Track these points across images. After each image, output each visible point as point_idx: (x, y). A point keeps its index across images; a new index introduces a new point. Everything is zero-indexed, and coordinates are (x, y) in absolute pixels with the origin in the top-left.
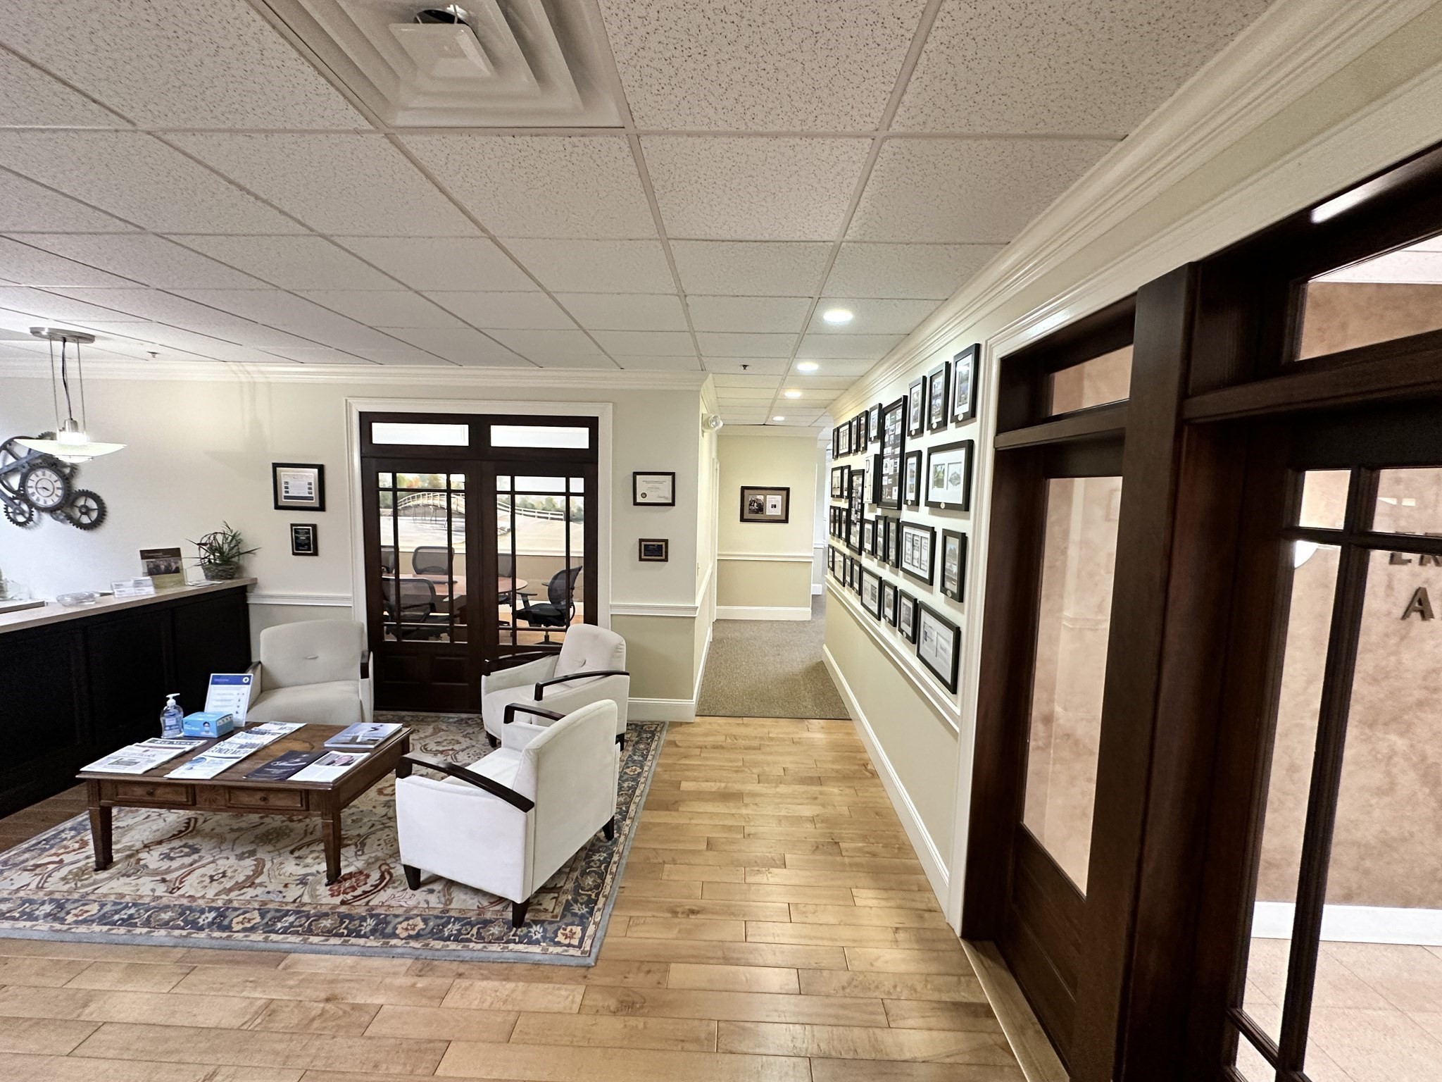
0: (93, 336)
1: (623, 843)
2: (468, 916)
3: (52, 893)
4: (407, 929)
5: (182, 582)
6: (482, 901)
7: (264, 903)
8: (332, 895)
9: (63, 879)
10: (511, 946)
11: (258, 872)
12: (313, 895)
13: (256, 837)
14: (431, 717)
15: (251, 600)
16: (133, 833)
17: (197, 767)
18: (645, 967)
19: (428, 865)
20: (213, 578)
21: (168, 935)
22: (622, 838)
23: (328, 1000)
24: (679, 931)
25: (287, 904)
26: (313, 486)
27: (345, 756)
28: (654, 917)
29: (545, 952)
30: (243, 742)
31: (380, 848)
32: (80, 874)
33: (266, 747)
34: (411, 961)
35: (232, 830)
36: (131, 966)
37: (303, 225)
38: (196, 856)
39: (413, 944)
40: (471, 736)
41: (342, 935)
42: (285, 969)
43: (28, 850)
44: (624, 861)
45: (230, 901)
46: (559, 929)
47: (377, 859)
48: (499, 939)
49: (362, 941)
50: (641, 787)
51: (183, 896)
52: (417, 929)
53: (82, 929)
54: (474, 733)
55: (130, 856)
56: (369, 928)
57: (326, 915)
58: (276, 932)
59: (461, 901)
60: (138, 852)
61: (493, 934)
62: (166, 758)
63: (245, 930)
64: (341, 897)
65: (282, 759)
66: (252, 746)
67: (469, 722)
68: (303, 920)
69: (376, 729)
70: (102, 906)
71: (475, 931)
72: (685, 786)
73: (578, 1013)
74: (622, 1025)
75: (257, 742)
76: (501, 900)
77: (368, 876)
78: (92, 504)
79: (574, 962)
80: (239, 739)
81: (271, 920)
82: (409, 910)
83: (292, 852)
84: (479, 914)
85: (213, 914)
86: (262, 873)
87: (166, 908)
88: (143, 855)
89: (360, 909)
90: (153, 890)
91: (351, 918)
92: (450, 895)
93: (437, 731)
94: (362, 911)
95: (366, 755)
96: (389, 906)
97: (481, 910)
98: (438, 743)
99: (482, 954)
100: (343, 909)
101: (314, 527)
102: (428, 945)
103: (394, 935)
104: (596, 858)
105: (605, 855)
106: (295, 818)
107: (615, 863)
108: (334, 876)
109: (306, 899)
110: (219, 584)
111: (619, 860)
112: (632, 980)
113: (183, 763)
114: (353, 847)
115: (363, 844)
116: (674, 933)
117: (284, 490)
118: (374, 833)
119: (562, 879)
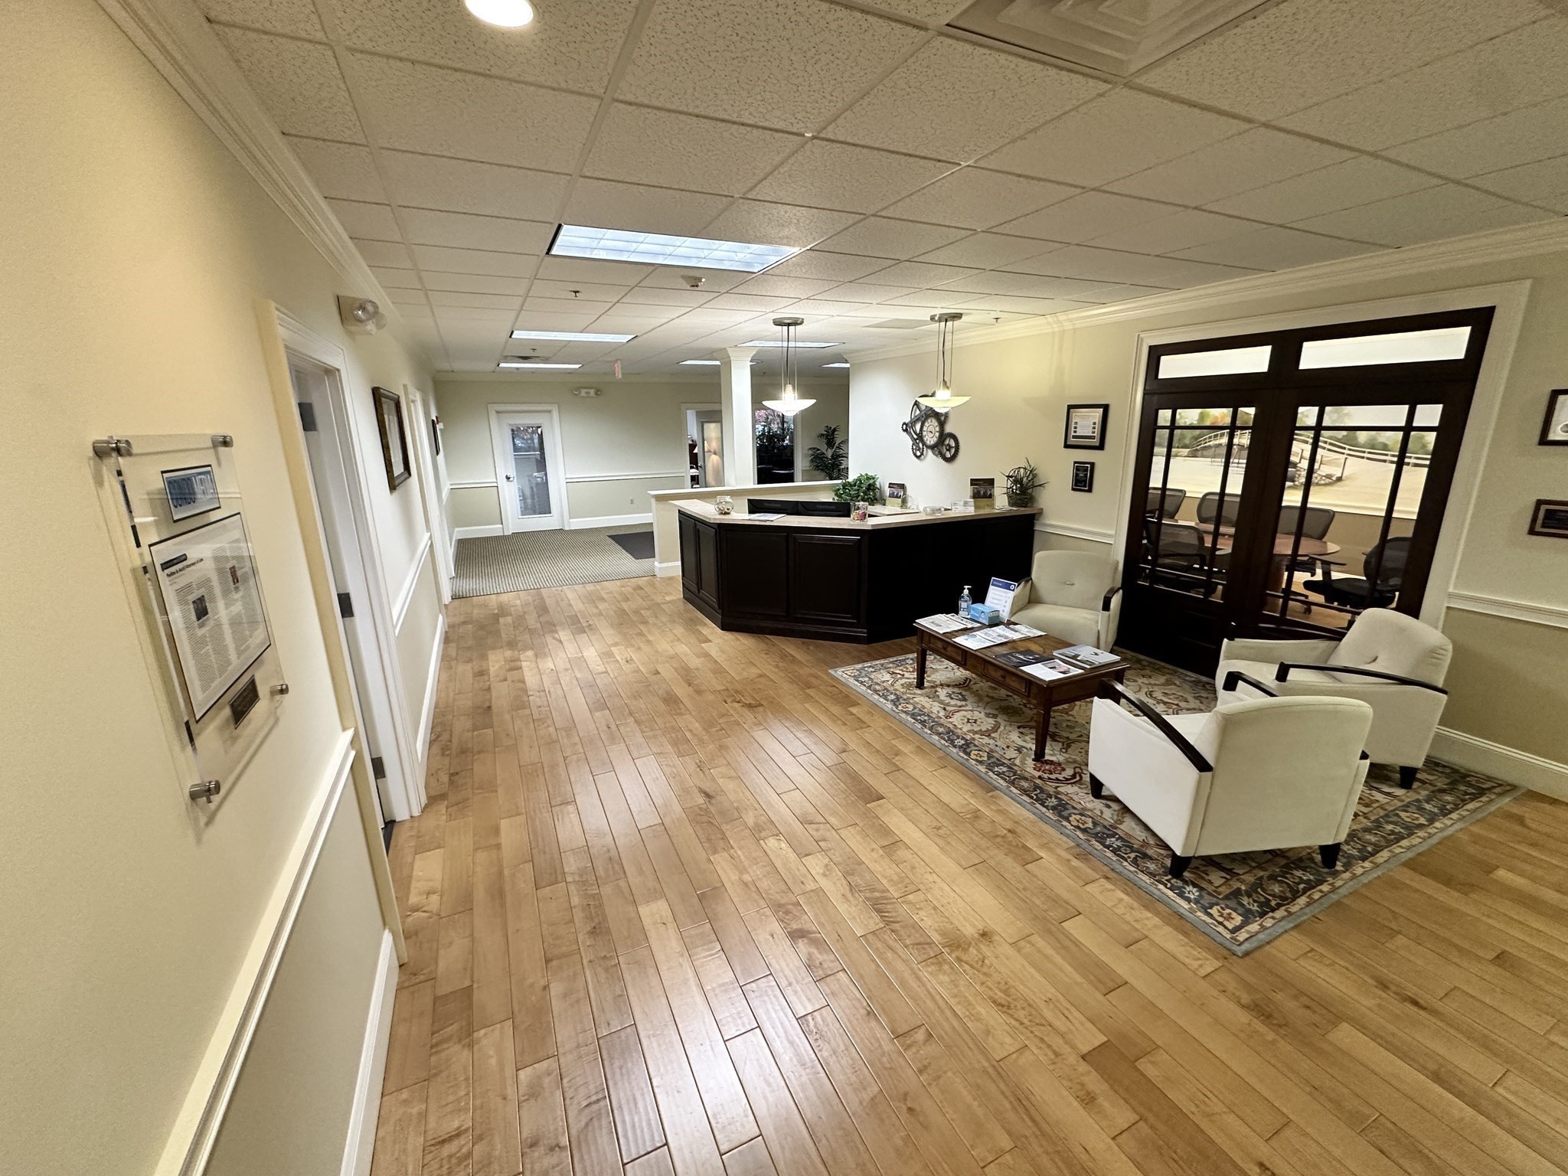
0: (962, 314)
1: (1343, 882)
2: (1132, 841)
3: (896, 690)
4: (1078, 821)
5: (992, 506)
6: (1150, 839)
7: (992, 751)
8: (1035, 769)
9: (902, 685)
10: (1161, 887)
11: (995, 729)
12: (1023, 762)
13: (1000, 707)
14: (1169, 669)
15: (1037, 528)
16: (937, 674)
17: (971, 640)
18: (1305, 1000)
19: (1112, 784)
20: (1012, 506)
21: (939, 741)
22: (1347, 875)
23: (1010, 831)
24: (1379, 1005)
25: (1005, 758)
26: (1096, 426)
27: (1065, 667)
28: (1347, 969)
29: (1191, 910)
30: (1002, 633)
31: (1080, 755)
32: (910, 685)
33: (1014, 641)
34: (1073, 844)
35: (988, 696)
36: (918, 747)
37: (1076, 187)
38: (964, 703)
39: (1078, 833)
40: (1203, 700)
41: (1032, 798)
42: (991, 797)
43: (891, 662)
44: (1334, 897)
45: (974, 739)
46: (1217, 904)
47: (1075, 762)
48: (1152, 875)
49: (1044, 810)
50: (1415, 841)
51: (951, 723)
52: (1086, 826)
53: (903, 715)
54: (1207, 698)
55: (932, 687)
56: (1051, 804)
57: (1026, 779)
58: (994, 772)
59: (1128, 826)
60: (937, 686)
61: (1147, 868)
62: (956, 629)
63: (977, 760)
64: (1040, 773)
65: (1021, 653)
66: (1006, 637)
67: (1207, 686)
68: (1012, 774)
69: (1096, 654)
70: (915, 708)
71: (1133, 855)
72: (1501, 874)
73: (1203, 977)
74: (1247, 1021)
75: (1007, 634)
76: (1167, 847)
77: (1064, 770)
78: (953, 444)
79: (1219, 939)
80: (1000, 630)
81: (993, 763)
82: (1085, 809)
83: (1019, 727)
84: (1142, 846)
85: (963, 742)
86: (996, 732)
87: (942, 725)
88: (939, 689)
89: (1050, 787)
90: (938, 712)
91: (1042, 791)
92: (1123, 817)
93: (1168, 683)
94: (1051, 791)
95: (1081, 671)
96: (1072, 798)
97: (1145, 844)
98: (1166, 694)
99: (1131, 876)
100: (1038, 781)
101: (1093, 465)
102: (1089, 841)
103: (1067, 819)
104: (1299, 873)
105: (1312, 877)
106: (1028, 706)
107: (1321, 891)
108: (1039, 756)
109: (1017, 762)
110: (1016, 510)
111: (1329, 892)
112: (1279, 997)
113: (964, 634)
114: (1060, 744)
115: (1069, 746)
116: (1371, 1003)
117: (1073, 429)
118: (1079, 741)
119: (1243, 869)
